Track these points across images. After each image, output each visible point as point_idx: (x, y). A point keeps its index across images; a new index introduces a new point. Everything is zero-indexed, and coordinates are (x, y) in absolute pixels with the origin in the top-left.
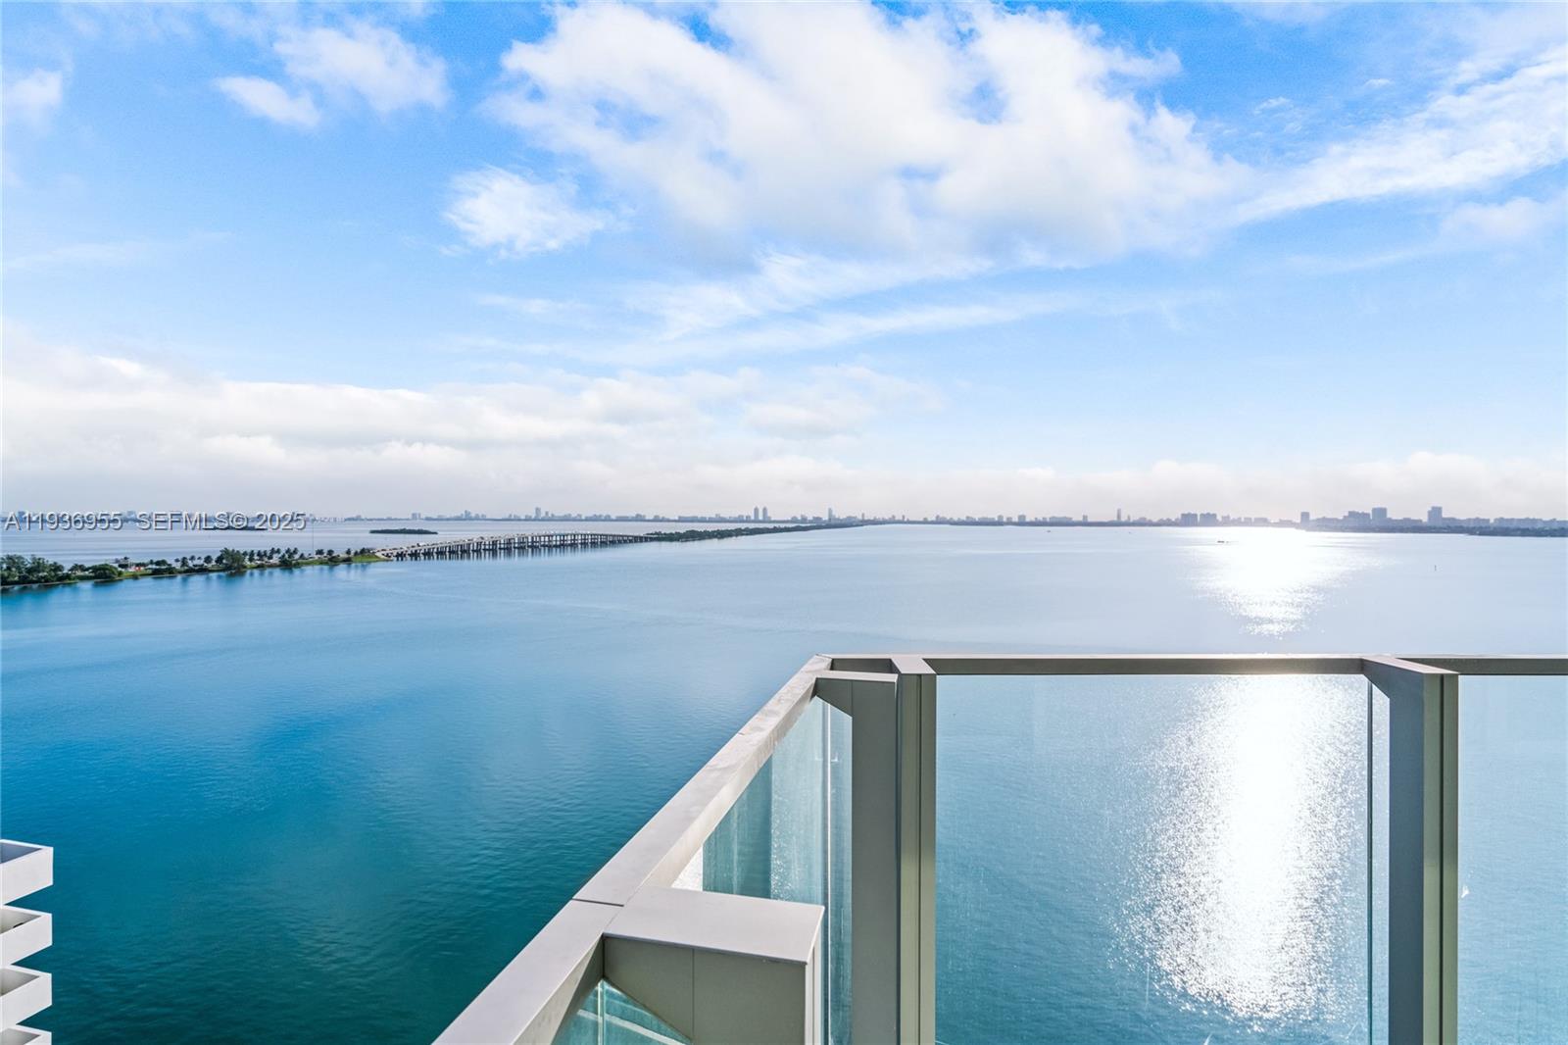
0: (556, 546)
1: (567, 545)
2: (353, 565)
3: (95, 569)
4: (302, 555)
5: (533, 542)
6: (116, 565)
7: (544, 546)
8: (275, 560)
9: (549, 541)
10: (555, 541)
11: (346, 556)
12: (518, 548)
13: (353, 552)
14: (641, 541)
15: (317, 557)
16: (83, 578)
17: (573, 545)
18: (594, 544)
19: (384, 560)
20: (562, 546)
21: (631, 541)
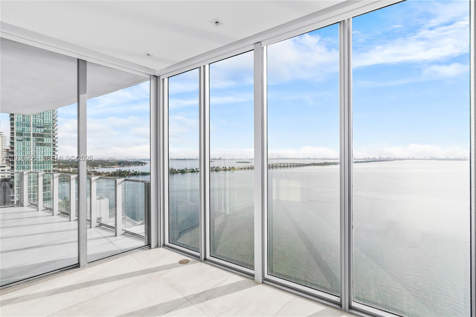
0: (282, 167)
1: (286, 167)
2: (231, 171)
3: (181, 170)
4: (220, 168)
5: (276, 165)
6: (185, 170)
7: (279, 167)
8: (214, 169)
9: (280, 165)
10: (282, 165)
11: (229, 168)
12: (272, 167)
13: (230, 167)
14: (308, 166)
15: (223, 169)
16: (179, 172)
17: (287, 166)
18: (294, 166)
19: (238, 170)
20: (284, 167)
21: (305, 166)
